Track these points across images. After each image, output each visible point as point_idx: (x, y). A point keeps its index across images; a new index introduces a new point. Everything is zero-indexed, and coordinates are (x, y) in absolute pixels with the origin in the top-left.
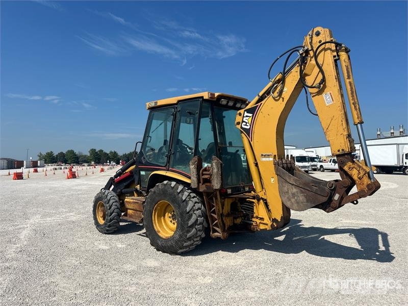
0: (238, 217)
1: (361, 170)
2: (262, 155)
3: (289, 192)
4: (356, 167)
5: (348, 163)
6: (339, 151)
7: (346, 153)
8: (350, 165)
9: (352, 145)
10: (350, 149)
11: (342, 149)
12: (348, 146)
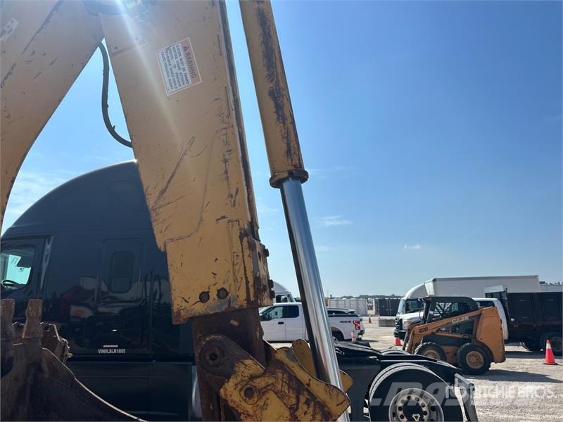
1: (303, 407)
4: (279, 387)
5: (243, 363)
6: (204, 297)
7: (237, 307)
8: (252, 378)
9: (262, 273)
10: (254, 288)
11: (219, 291)
12: (246, 274)
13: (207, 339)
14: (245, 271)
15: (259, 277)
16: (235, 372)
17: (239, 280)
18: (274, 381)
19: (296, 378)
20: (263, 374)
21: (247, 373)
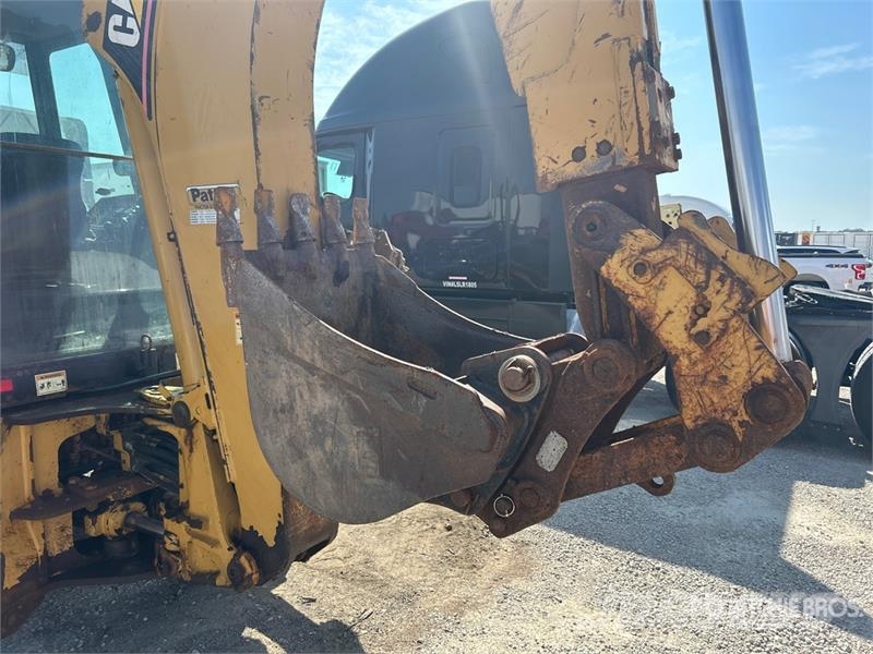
0: (103, 507)
1: (714, 285)
2: (195, 193)
3: (299, 409)
4: (682, 260)
5: (632, 234)
6: (578, 155)
7: (625, 165)
8: (644, 251)
9: (664, 121)
10: (651, 137)
11: (599, 145)
12: (638, 118)
13: (584, 206)
14: (638, 113)
15: (658, 122)
16: (621, 246)
17: (628, 127)
18: (675, 253)
19: (706, 248)
20: (661, 245)
21: (638, 246)
